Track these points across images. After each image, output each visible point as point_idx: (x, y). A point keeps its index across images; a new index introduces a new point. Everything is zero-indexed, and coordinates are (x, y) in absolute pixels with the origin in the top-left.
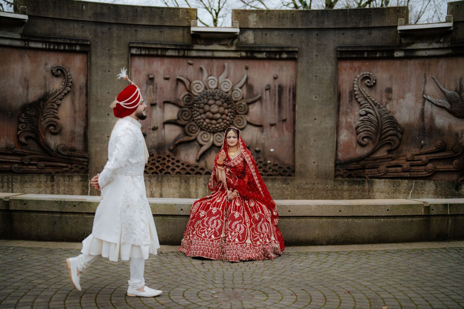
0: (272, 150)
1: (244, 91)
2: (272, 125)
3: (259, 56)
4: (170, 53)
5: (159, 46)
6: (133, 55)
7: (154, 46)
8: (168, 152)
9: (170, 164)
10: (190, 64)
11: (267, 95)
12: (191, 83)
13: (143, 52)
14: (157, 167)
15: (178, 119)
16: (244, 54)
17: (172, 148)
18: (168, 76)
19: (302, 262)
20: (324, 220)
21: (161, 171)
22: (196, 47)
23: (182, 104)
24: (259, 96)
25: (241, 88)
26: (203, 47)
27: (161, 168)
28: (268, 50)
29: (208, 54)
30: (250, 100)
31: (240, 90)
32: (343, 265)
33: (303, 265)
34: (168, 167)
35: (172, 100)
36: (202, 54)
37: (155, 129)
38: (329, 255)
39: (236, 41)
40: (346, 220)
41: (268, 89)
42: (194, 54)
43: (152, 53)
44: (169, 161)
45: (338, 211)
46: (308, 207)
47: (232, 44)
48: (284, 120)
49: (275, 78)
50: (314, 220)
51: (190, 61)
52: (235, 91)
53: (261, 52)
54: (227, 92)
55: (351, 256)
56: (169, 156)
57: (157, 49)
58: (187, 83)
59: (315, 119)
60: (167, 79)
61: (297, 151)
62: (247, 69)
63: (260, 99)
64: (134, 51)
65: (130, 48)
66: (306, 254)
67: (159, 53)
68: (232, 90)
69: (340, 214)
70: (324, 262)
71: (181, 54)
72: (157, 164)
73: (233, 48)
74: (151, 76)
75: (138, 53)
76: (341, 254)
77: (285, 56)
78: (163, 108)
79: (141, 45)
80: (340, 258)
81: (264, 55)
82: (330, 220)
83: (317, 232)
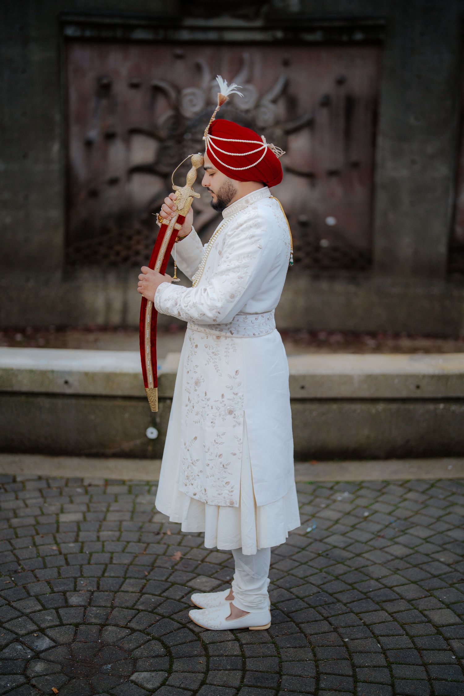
0: (331, 221)
1: (281, 109)
2: (332, 173)
3: (310, 37)
4: (139, 34)
5: (117, 21)
6: (70, 40)
7: (107, 21)
8: (137, 226)
9: (140, 247)
10: (180, 57)
11: (323, 117)
12: (179, 91)
13: (88, 33)
14: (118, 254)
15: (158, 162)
16: (279, 34)
17: (144, 216)
18: (135, 81)
19: (313, 516)
20: (381, 407)
21: (126, 259)
22: (190, 22)
23: (163, 133)
24: (306, 117)
25: (274, 101)
26: (201, 22)
27: (124, 253)
28: (326, 24)
29: (212, 36)
30: (290, 126)
31: (272, 107)
32: (404, 532)
33: (313, 530)
34: (137, 253)
35: (145, 126)
36: (200, 36)
37: (114, 182)
38: (383, 494)
39: (265, 9)
40: (431, 407)
41: (326, 102)
42: (185, 35)
43: (105, 34)
44: (138, 242)
45: (412, 387)
46: (346, 379)
47: (256, 16)
48: (355, 165)
49: (340, 82)
50: (358, 407)
51: (179, 51)
52: (263, 109)
53: (312, 30)
54: (247, 111)
55: (432, 497)
56: (139, 232)
57: (113, 27)
58: (173, 94)
59: (413, 162)
60: (135, 86)
61: (378, 223)
62: (286, 63)
63: (310, 125)
64: (70, 31)
65: (63, 24)
66: (331, 488)
67: (119, 34)
68: (258, 106)
69: (418, 394)
70: (366, 518)
71: (161, 35)
72: (118, 248)
73: (258, 23)
74: (105, 81)
75: (78, 33)
76: (410, 490)
77: (359, 36)
78: (127, 142)
79: (82, 19)
80: (406, 504)
81: (318, 36)
82: (394, 407)
83: (366, 432)
